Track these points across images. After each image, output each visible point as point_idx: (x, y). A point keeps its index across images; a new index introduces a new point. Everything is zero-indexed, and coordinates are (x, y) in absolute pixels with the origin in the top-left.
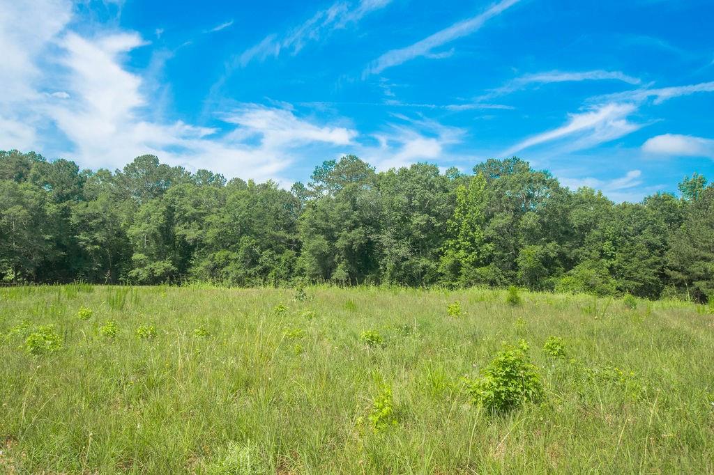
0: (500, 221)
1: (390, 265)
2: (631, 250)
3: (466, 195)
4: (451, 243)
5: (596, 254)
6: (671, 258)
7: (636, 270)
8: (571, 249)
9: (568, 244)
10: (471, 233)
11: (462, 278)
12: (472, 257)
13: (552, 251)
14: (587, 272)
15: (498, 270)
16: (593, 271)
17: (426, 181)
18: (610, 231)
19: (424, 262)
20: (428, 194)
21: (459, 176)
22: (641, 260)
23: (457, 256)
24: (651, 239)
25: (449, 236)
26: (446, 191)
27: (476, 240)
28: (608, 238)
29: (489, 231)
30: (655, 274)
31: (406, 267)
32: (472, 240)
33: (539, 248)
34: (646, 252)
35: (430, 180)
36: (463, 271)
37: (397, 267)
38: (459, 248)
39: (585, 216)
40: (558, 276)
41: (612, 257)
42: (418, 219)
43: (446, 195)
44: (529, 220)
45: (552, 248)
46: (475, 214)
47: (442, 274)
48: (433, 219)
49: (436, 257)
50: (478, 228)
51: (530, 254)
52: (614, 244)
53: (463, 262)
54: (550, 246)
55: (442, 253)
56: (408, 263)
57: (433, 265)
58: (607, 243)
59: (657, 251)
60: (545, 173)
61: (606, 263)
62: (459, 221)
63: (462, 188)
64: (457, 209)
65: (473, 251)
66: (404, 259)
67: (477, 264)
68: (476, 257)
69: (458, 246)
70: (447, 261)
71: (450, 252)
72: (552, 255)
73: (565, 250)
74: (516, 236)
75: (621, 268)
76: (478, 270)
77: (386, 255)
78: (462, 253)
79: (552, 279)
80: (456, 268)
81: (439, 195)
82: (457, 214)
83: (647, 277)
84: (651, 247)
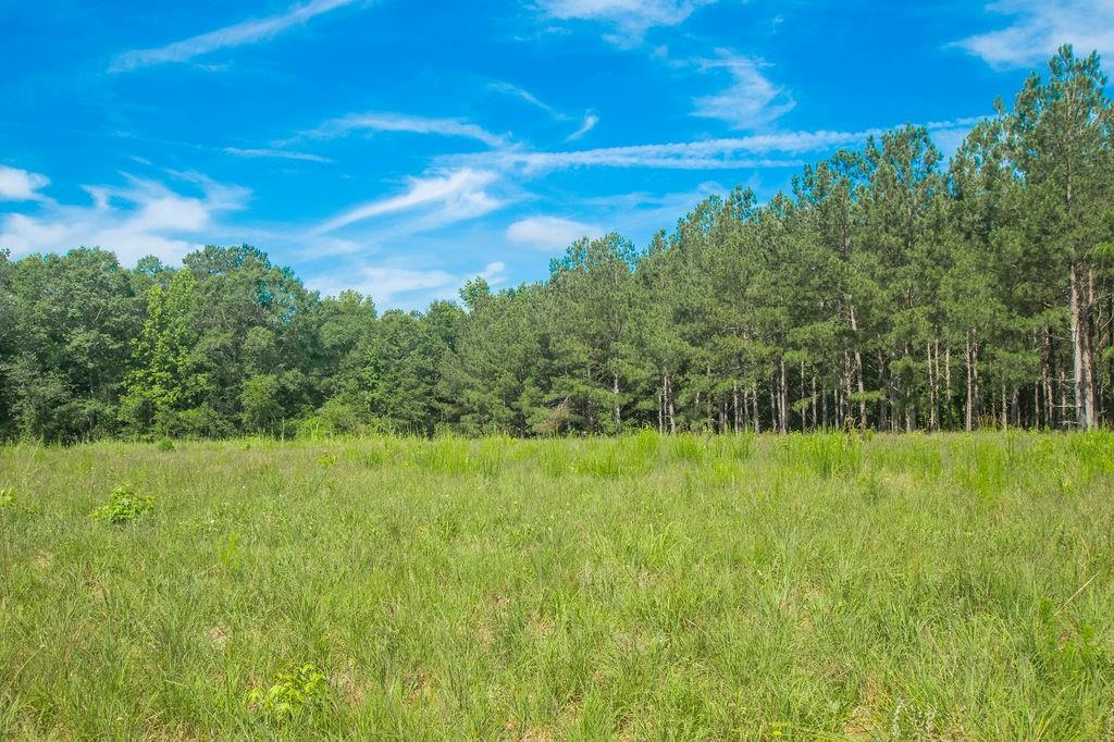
0: (213, 340)
1: (29, 413)
2: (396, 378)
3: (164, 300)
4: (140, 373)
5: (353, 384)
6: (442, 388)
7: (401, 404)
8: (320, 378)
9: (316, 372)
10: (171, 359)
11: (158, 427)
12: (172, 396)
13: (292, 382)
14: (340, 409)
15: (213, 412)
16: (347, 408)
17: (92, 278)
18: (371, 352)
19: (91, 405)
20: (96, 300)
21: (161, 270)
22: (407, 390)
23: (147, 394)
24: (419, 361)
25: (137, 364)
26: (132, 294)
27: (180, 369)
28: (368, 362)
29: (197, 356)
30: (424, 408)
31: (62, 415)
32: (173, 369)
33: (271, 379)
34: (413, 380)
35: (100, 278)
36: (158, 416)
37: (44, 416)
38: (154, 383)
39: (340, 332)
40: (302, 417)
41: (373, 387)
42: (80, 338)
43: (129, 301)
44: (258, 338)
45: (292, 378)
46: (178, 330)
47: (124, 424)
48: (107, 337)
49: (115, 397)
50: (183, 350)
51: (258, 387)
52: (377, 369)
53: (159, 403)
54: (289, 375)
55: (123, 391)
56: (63, 408)
57: (108, 411)
58: (367, 368)
59: (428, 378)
60: (286, 270)
61: (368, 396)
62: (152, 341)
63: (157, 288)
64: (149, 323)
65: (176, 385)
66: (58, 403)
67: (180, 405)
68: (179, 394)
69: (150, 379)
70: (131, 403)
71: (137, 388)
72: (292, 387)
73: (312, 379)
74: (241, 362)
75: (384, 402)
76: (181, 414)
77: (20, 398)
78: (157, 389)
79: (293, 422)
80: (146, 414)
81: (114, 302)
82: (148, 329)
83: (413, 412)
84: (422, 373)
